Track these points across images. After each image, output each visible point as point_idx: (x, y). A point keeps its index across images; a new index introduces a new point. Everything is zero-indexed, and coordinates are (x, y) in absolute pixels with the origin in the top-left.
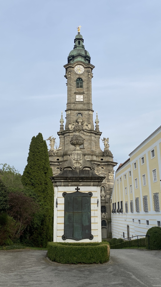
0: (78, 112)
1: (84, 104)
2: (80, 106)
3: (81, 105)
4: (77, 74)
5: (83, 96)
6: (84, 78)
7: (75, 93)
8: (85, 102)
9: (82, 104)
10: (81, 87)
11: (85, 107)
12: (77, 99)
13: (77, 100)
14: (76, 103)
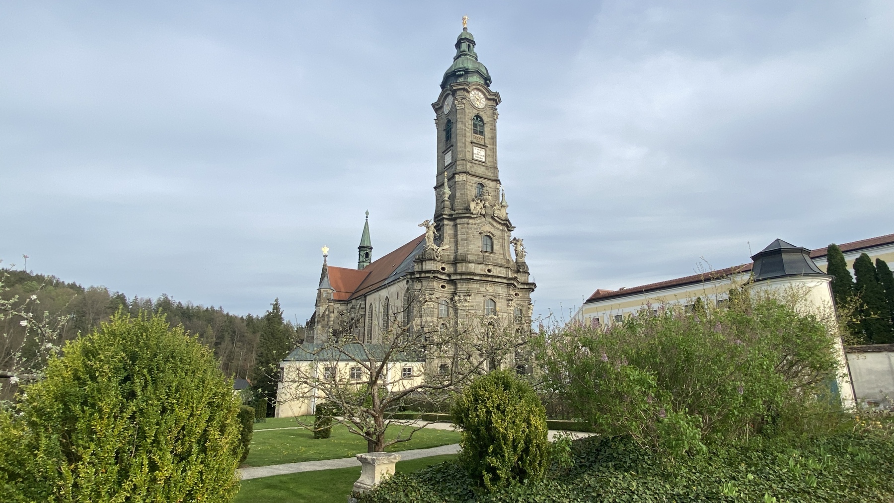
0: (477, 180)
1: (487, 168)
2: (481, 170)
3: (482, 167)
4: (475, 107)
5: (485, 152)
6: (485, 119)
7: (471, 143)
8: (488, 164)
9: (484, 166)
10: (482, 133)
11: (489, 174)
12: (475, 155)
13: (475, 158)
14: (473, 161)
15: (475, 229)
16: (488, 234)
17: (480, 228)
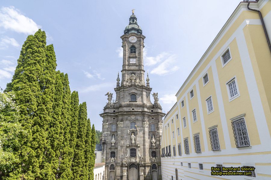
0: (131, 72)
3: (134, 66)
4: (131, 43)
5: (136, 59)
6: (136, 46)
7: (129, 57)
8: (137, 64)
10: (135, 52)
13: (131, 63)
15: (127, 92)
16: (133, 93)
17: (130, 92)
